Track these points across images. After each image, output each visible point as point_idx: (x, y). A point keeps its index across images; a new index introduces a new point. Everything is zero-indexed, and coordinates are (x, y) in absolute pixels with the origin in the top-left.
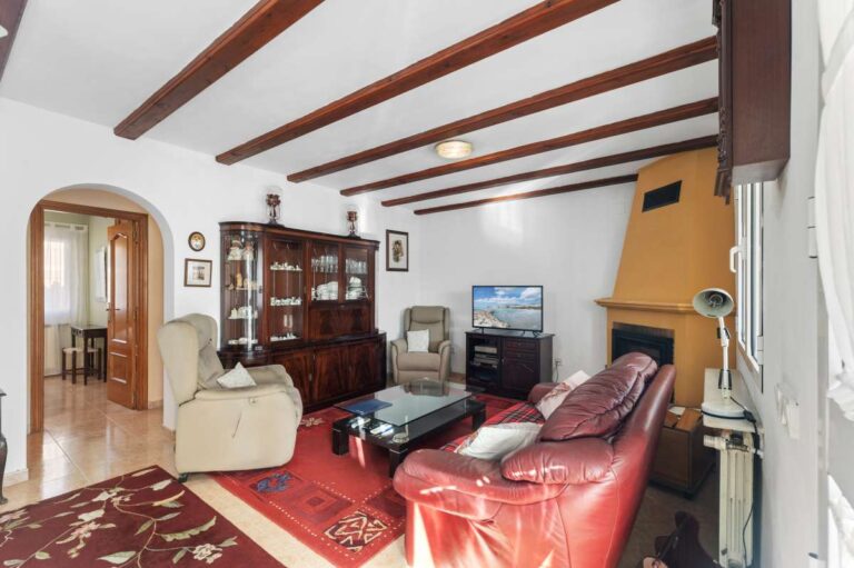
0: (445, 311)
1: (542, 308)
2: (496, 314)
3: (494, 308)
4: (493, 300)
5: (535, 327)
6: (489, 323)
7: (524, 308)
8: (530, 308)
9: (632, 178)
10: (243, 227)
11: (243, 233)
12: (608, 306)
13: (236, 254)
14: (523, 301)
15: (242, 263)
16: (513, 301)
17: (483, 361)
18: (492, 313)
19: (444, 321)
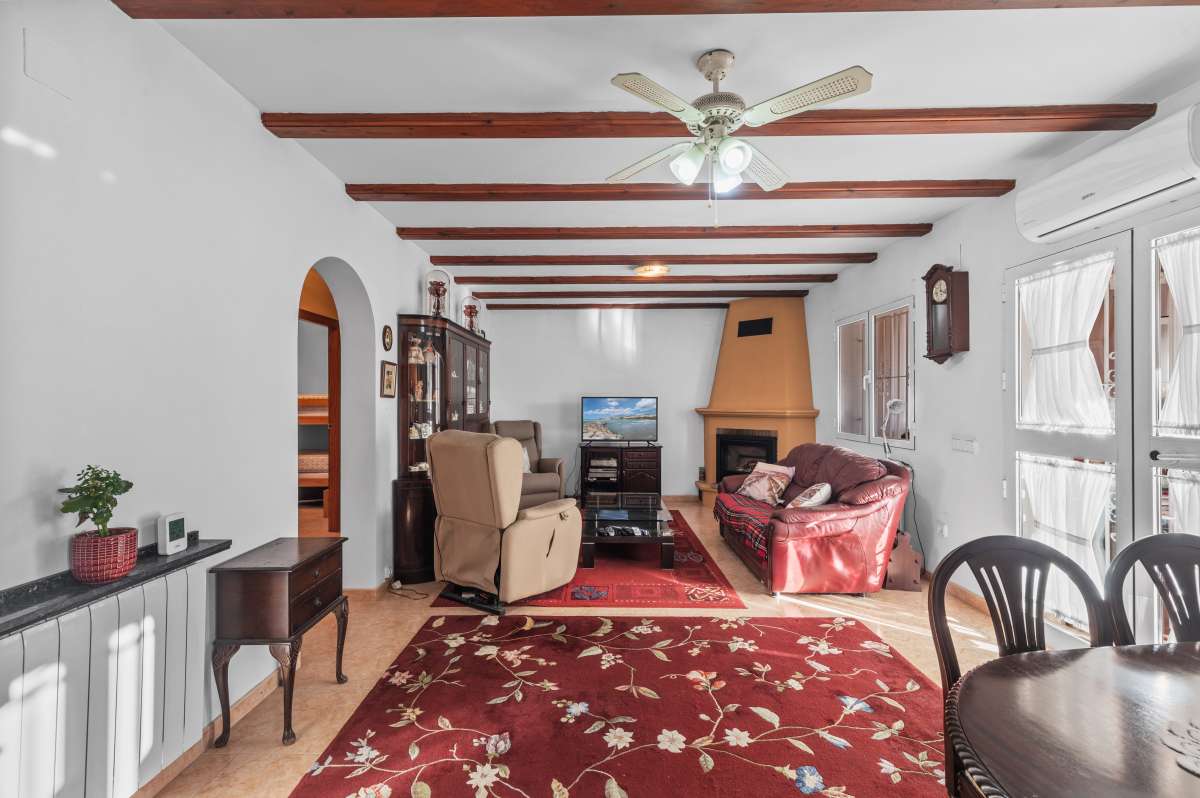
0: (536, 426)
1: (656, 418)
2: (610, 424)
3: (607, 419)
4: (606, 411)
5: (650, 437)
6: (601, 435)
7: (639, 418)
8: (645, 418)
9: (726, 306)
10: (423, 322)
11: (423, 329)
12: (705, 415)
13: (416, 356)
14: (638, 411)
15: (422, 368)
16: (627, 411)
17: (599, 475)
18: (605, 425)
19: (536, 437)
